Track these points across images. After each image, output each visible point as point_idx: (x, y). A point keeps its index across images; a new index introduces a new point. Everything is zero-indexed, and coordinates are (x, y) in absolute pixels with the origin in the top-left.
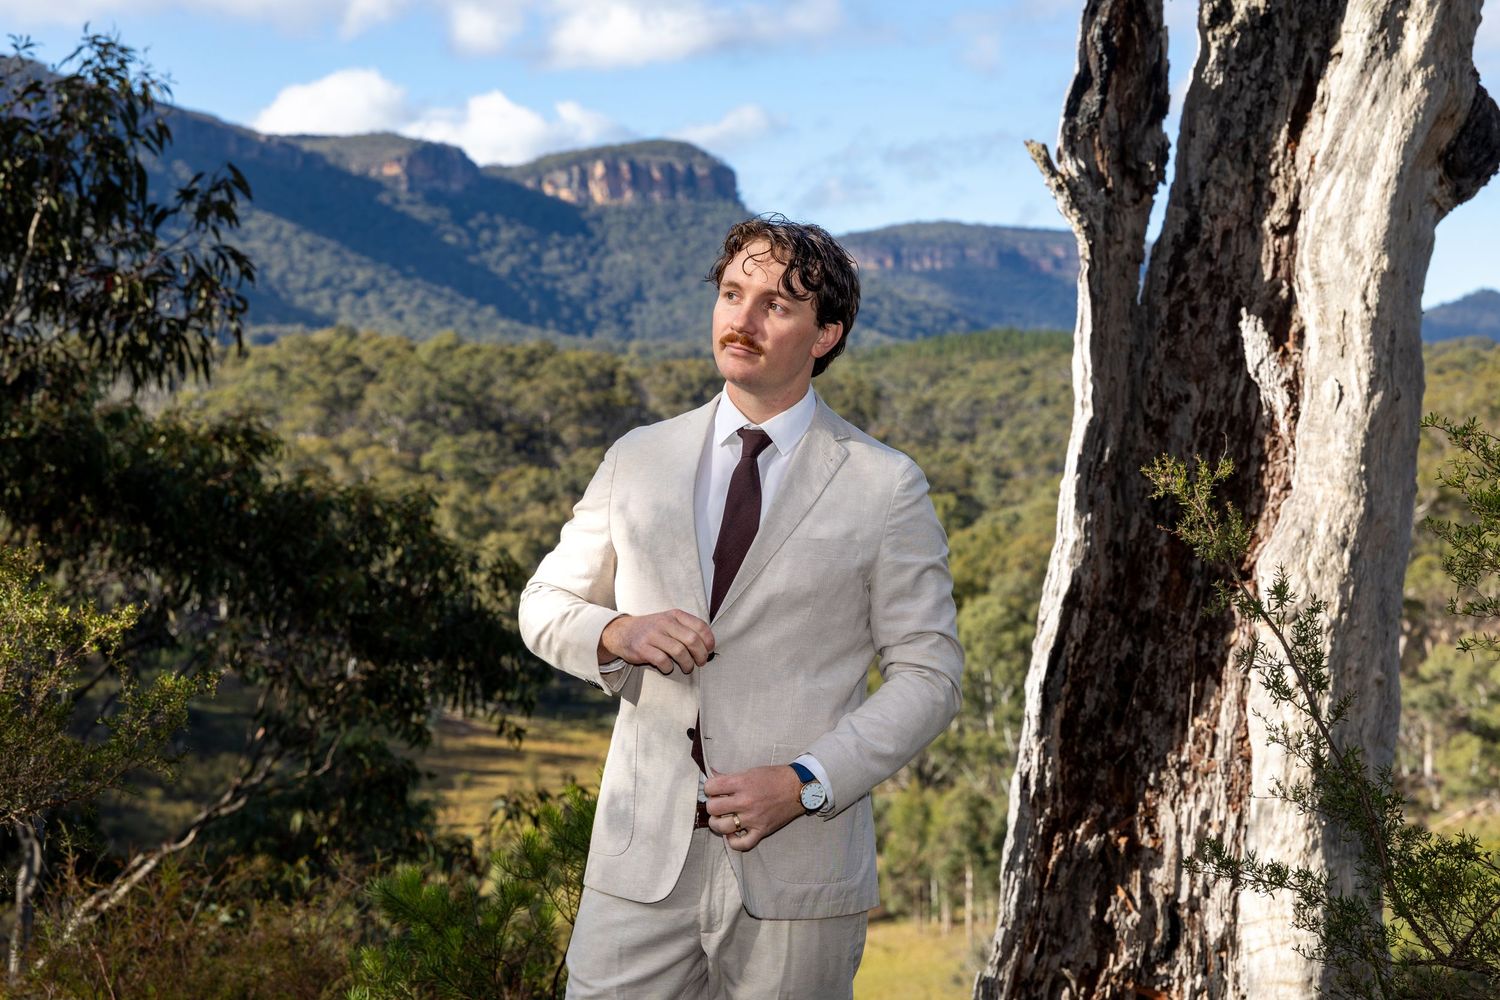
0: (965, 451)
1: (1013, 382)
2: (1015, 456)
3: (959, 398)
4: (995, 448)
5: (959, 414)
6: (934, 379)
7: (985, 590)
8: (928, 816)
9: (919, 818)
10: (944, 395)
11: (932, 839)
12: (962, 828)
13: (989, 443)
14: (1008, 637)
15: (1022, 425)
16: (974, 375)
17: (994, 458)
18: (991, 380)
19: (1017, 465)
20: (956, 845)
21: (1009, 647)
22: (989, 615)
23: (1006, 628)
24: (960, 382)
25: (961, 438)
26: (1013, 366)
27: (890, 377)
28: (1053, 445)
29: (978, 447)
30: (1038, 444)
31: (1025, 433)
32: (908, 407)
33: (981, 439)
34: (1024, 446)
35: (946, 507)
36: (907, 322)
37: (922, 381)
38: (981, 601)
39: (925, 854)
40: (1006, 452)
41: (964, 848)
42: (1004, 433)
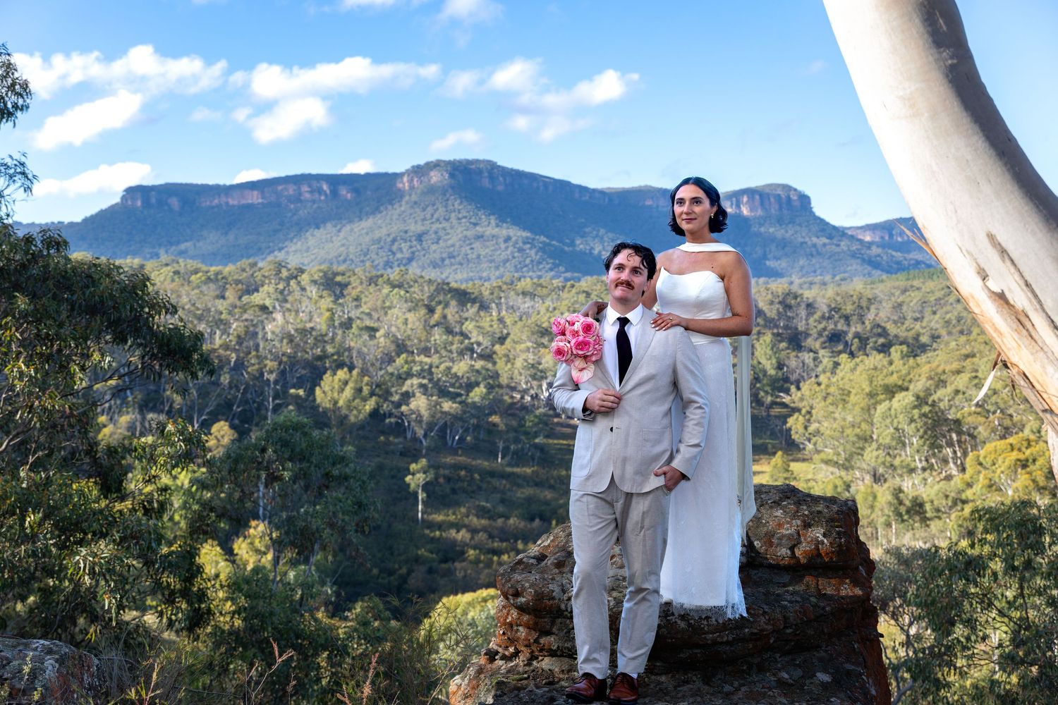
0: (918, 326)
1: (943, 292)
2: (943, 327)
3: (915, 301)
4: (933, 324)
5: (915, 308)
6: (904, 291)
7: (907, 389)
8: (875, 497)
9: (871, 498)
10: (907, 300)
11: (876, 509)
12: (890, 503)
13: (930, 321)
14: (916, 412)
15: (947, 313)
16: (923, 290)
17: (931, 329)
18: (932, 292)
19: (943, 332)
20: (886, 511)
21: (916, 417)
22: (906, 401)
23: (915, 407)
24: (916, 293)
25: (916, 320)
26: (943, 285)
27: (882, 291)
28: (962, 322)
29: (924, 324)
30: (954, 322)
31: (948, 316)
32: (890, 305)
33: (926, 320)
34: (948, 322)
35: (902, 352)
36: (895, 266)
37: (897, 293)
38: (904, 393)
39: (873, 516)
40: (938, 326)
41: (891, 514)
42: (937, 317)
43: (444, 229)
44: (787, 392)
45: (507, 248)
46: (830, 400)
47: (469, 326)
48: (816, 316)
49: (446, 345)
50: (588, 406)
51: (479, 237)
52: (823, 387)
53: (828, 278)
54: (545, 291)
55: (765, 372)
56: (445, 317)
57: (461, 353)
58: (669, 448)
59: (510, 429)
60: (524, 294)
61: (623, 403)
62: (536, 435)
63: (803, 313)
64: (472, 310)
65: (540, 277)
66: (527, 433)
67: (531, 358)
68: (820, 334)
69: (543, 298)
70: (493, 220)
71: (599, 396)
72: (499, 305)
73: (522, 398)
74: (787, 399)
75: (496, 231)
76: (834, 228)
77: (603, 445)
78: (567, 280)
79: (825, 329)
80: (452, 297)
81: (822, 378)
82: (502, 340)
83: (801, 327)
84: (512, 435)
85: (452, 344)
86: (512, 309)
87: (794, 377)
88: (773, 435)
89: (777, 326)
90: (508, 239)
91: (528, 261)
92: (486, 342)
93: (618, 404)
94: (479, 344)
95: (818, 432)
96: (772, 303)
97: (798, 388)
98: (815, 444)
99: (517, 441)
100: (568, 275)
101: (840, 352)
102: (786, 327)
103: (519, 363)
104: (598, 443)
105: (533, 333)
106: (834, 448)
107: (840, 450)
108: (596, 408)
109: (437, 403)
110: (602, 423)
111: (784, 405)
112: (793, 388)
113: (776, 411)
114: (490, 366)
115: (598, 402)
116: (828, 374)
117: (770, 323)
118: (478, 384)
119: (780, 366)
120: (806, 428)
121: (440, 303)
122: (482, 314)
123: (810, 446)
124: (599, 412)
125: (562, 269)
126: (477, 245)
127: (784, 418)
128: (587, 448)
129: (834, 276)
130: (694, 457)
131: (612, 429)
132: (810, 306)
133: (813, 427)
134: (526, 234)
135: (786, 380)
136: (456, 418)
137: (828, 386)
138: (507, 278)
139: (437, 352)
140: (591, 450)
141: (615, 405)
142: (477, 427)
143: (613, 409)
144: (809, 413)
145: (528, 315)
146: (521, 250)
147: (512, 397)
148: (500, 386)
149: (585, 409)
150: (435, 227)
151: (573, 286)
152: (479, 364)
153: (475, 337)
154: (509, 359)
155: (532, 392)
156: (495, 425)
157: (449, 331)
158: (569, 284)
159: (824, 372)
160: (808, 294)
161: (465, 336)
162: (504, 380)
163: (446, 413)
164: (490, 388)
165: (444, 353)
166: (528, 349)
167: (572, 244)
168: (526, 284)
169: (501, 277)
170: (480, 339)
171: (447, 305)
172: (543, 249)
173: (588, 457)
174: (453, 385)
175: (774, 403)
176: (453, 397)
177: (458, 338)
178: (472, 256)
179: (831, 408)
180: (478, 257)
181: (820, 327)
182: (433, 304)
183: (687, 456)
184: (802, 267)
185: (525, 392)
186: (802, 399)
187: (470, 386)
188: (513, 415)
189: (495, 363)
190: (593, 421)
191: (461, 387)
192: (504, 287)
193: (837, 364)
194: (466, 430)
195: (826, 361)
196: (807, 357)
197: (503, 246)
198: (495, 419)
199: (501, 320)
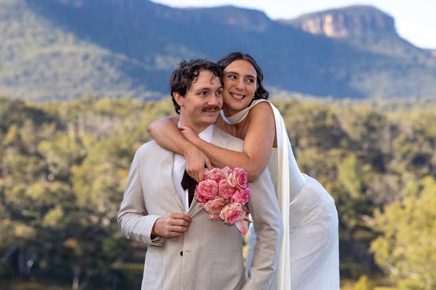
43: (18, 45)
44: (371, 215)
45: (85, 67)
46: (415, 223)
47: (45, 147)
48: (401, 138)
49: (21, 167)
50: (157, 231)
51: (56, 55)
52: (407, 210)
53: (412, 99)
54: (123, 111)
55: (348, 195)
56: (18, 137)
57: (36, 175)
58: (239, 272)
59: (87, 253)
60: (103, 113)
61: (192, 226)
62: (114, 260)
63: (386, 134)
64: (48, 130)
65: (119, 97)
66: (104, 258)
67: (109, 180)
68: (404, 157)
69: (122, 118)
70: (71, 37)
71: (168, 220)
72: (76, 125)
73: (100, 221)
74: (369, 222)
75: (73, 49)
76: (420, 50)
77: (175, 269)
78: (147, 99)
79: (409, 152)
80: (28, 117)
81: (407, 202)
82: (79, 161)
83: (385, 148)
84: (88, 260)
85: (26, 164)
86: (90, 129)
87: (378, 200)
88: (357, 260)
89: (360, 148)
90: (86, 57)
91: (107, 80)
92: (62, 163)
93: (187, 227)
94: (55, 165)
95: (402, 258)
96: (355, 125)
97: (382, 211)
98: (400, 269)
99: (94, 265)
100: (148, 94)
101: (424, 176)
102: (370, 150)
103: (97, 185)
104: (168, 268)
105: (112, 154)
106: (420, 273)
107: (427, 276)
108: (166, 233)
109: (10, 228)
110: (172, 248)
111: (367, 229)
112: (377, 212)
113: (360, 235)
114: (66, 188)
115: (167, 227)
116: (413, 198)
117: (354, 146)
118: (52, 207)
119: (364, 189)
120: (390, 252)
121: (13, 122)
122: (59, 133)
123: (394, 272)
124: (169, 238)
125: (142, 88)
126: (54, 62)
127: (367, 243)
128: (157, 274)
129: (419, 97)
130: (266, 281)
131: (182, 254)
132: (394, 129)
133: (398, 251)
134: (105, 52)
135: (370, 203)
136: (30, 242)
137: (413, 210)
138: (85, 97)
139: (10, 173)
140: (162, 275)
141: (185, 228)
142: (52, 252)
143: (182, 232)
144: (394, 237)
145: (106, 135)
146: (100, 69)
147: (89, 221)
148: (77, 209)
149: (153, 236)
150: (9, 42)
151: (152, 106)
152: (55, 186)
153: (51, 157)
154: (87, 181)
155: (111, 215)
156: (70, 250)
157: (23, 151)
158: (149, 103)
159: (409, 194)
160: (392, 117)
161: (40, 156)
162: (81, 202)
163: (18, 239)
164: (67, 211)
165: (18, 174)
166: (106, 171)
167: (153, 62)
168: (104, 103)
169: (79, 96)
170: (57, 160)
171: (21, 124)
172: (123, 68)
173: (159, 282)
174: (27, 208)
175: (358, 228)
176: (27, 220)
177: (33, 159)
178: (49, 74)
179: (416, 233)
180: (55, 75)
181: (405, 149)
182: (7, 123)
183: (258, 280)
184: (386, 90)
185: (102, 216)
186: (386, 223)
187: (45, 209)
188: (91, 239)
189: (71, 185)
190: (162, 247)
191: (35, 210)
192: (83, 107)
193: (421, 188)
194: (40, 256)
195: (411, 184)
196: (391, 180)
197: (81, 63)
198: (71, 243)
199: (79, 141)
